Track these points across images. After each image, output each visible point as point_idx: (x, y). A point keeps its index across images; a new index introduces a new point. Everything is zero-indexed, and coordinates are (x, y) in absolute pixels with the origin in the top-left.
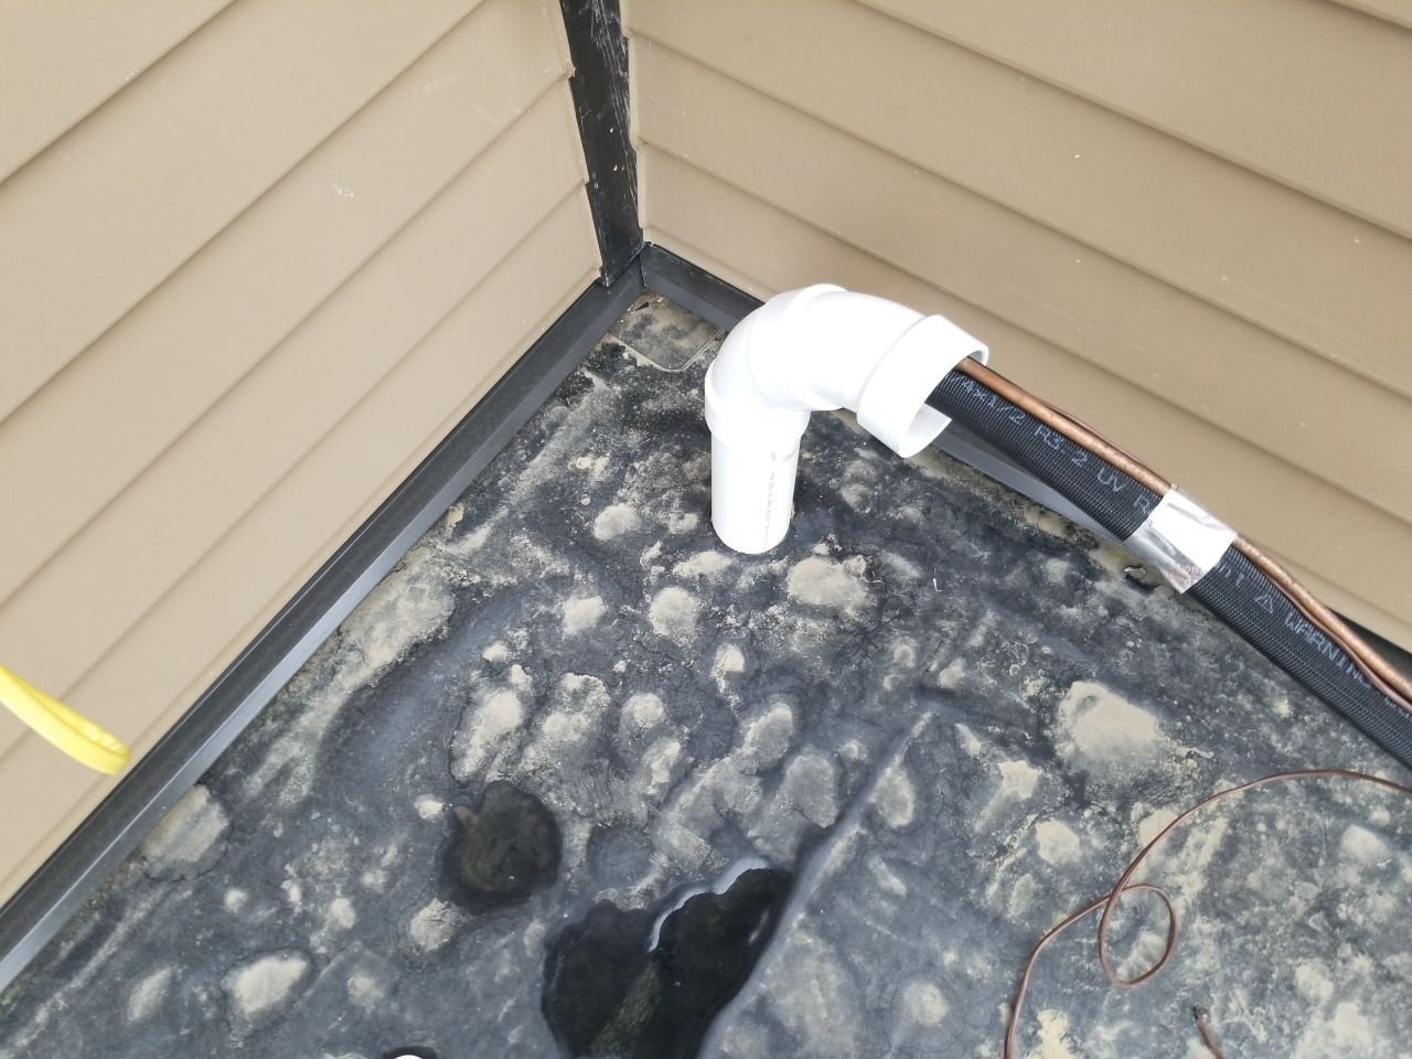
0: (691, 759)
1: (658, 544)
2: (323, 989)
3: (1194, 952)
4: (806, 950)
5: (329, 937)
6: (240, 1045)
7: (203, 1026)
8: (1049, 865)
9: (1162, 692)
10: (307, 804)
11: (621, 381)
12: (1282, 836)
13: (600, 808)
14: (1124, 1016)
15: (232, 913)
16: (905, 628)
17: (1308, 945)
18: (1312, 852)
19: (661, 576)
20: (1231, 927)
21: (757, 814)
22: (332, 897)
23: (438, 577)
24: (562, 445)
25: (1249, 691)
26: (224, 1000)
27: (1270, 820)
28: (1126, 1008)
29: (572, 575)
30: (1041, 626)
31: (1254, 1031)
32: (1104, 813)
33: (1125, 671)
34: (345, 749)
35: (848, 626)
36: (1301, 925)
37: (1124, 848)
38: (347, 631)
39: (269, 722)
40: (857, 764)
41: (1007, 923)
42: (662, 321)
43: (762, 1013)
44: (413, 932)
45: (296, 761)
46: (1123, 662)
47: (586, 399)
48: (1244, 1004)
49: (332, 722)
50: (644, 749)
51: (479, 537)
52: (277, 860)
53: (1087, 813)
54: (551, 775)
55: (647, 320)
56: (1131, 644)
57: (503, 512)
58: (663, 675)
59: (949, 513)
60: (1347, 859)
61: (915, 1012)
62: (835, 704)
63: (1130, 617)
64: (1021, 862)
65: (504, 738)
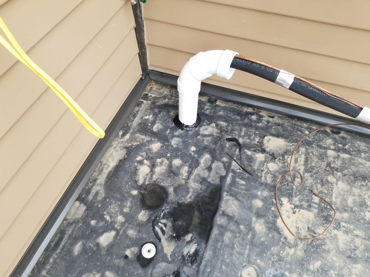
0: (191, 169)
1: (169, 130)
2: (122, 236)
3: (307, 180)
4: (229, 200)
5: (119, 225)
6: (105, 253)
7: (94, 252)
8: (273, 171)
9: (283, 135)
10: (105, 198)
11: (150, 100)
12: (316, 155)
13: (174, 183)
14: (298, 195)
15: (94, 226)
16: (228, 135)
17: (328, 173)
18: (322, 157)
19: (172, 136)
20: (312, 174)
21: (209, 176)
22: (117, 216)
23: (121, 146)
24: (141, 115)
25: (299, 131)
26: (98, 245)
27: (312, 153)
28: (298, 193)
29: (152, 139)
30: (255, 128)
31: (324, 191)
32: (280, 159)
33: (274, 133)
34: (111, 185)
35: (215, 137)
36: (325, 170)
37: (286, 164)
38: (103, 161)
39: (90, 184)
40: (227, 162)
41: (268, 184)
42: (155, 87)
43: (224, 214)
44: (139, 218)
45: (99, 190)
46: (273, 131)
47: (143, 105)
48: (320, 187)
49: (105, 180)
50: (180, 170)
51: (128, 136)
52: (101, 212)
53: (277, 160)
54: (161, 179)
55: (152, 88)
56: (274, 128)
57: (132, 130)
58: (179, 154)
59: (229, 112)
60: (329, 156)
61: (256, 205)
62: (218, 152)
63: (271, 123)
64: (267, 172)
65: (147, 175)
